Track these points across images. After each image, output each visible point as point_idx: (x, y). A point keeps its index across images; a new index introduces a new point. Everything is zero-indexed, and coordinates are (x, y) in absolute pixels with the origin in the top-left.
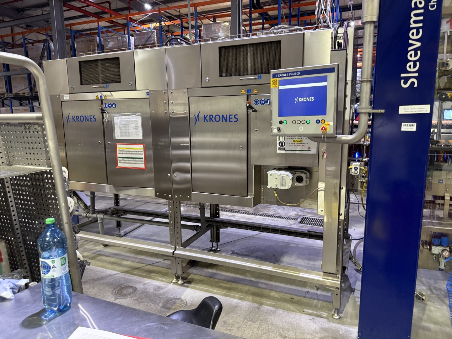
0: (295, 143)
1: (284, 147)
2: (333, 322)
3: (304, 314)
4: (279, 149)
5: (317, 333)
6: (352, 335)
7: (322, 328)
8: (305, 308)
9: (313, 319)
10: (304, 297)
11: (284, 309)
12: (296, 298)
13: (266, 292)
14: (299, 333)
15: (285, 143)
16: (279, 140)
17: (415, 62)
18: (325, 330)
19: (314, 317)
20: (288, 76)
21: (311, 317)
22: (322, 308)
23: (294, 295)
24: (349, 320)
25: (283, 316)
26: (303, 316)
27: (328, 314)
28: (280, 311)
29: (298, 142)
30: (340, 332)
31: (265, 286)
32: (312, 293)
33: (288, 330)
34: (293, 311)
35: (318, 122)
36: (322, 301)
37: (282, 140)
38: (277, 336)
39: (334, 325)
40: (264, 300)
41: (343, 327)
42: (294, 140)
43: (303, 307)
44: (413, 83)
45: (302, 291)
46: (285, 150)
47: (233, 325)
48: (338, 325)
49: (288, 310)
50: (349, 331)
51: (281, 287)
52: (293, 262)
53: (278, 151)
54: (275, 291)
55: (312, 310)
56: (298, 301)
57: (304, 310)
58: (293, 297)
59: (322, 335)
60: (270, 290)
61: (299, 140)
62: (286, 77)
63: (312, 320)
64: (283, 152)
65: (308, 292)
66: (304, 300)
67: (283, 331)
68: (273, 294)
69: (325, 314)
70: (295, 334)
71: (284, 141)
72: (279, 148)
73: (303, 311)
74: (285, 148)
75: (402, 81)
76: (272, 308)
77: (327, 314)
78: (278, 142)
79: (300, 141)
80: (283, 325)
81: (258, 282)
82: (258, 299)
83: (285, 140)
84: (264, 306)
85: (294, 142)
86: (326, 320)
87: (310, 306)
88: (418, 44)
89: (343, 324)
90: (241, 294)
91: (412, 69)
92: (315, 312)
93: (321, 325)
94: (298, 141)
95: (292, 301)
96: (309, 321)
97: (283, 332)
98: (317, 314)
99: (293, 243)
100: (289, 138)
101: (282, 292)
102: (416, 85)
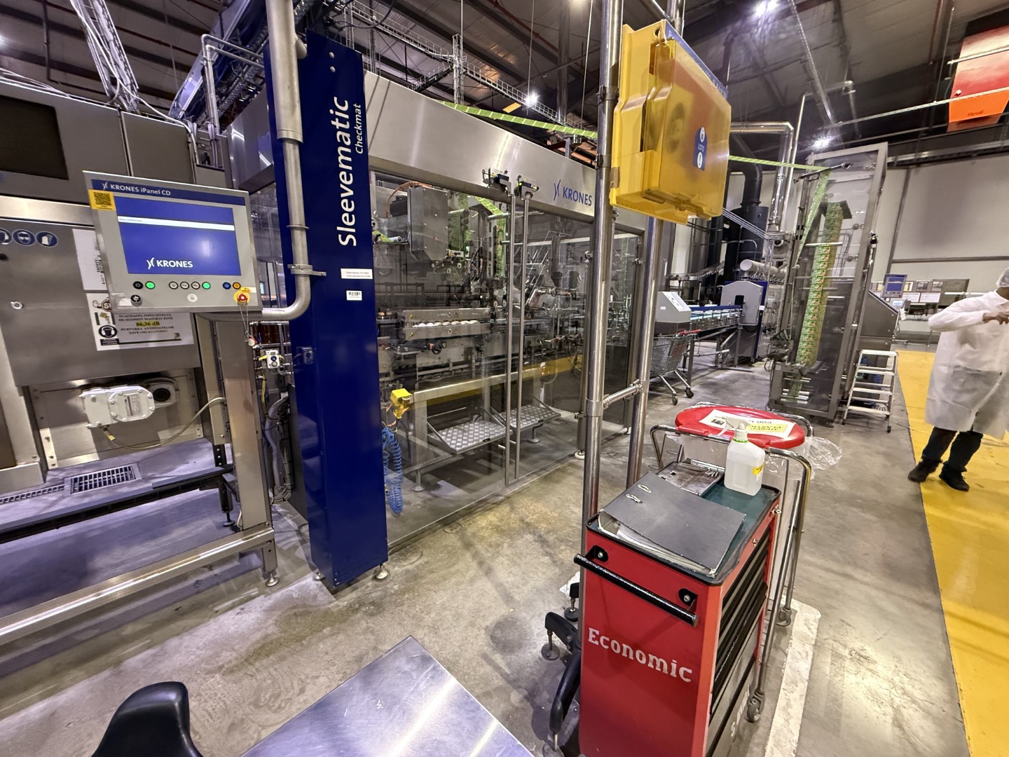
0: (143, 328)
1: (116, 337)
2: (274, 592)
3: (221, 614)
4: (103, 343)
5: (266, 621)
6: (311, 587)
7: (264, 611)
8: (214, 606)
9: (242, 609)
10: (198, 593)
11: (178, 635)
12: (185, 604)
13: (110, 637)
14: (238, 643)
15: (115, 329)
16: (98, 324)
17: (350, 214)
18: (271, 609)
19: (242, 606)
20: (140, 193)
21: (237, 610)
22: (242, 588)
23: (175, 602)
24: (292, 574)
25: (185, 644)
26: (223, 618)
27: (258, 587)
28: (174, 642)
29: (147, 326)
30: (294, 595)
31: (96, 631)
32: (206, 579)
33: (217, 655)
34: (198, 625)
35: (227, 286)
36: (233, 578)
37: (107, 324)
38: (205, 679)
39: (278, 595)
40: (118, 653)
41: (292, 588)
42: (139, 322)
43: (210, 606)
44: (351, 240)
45: (188, 588)
46: (118, 343)
47: (82, 748)
48: (284, 591)
49: (186, 630)
50: (303, 586)
51: (136, 609)
52: (124, 558)
53: (100, 348)
54: (129, 622)
55: (228, 600)
56: (193, 605)
57: (216, 609)
58: (177, 605)
59: (275, 618)
60: (114, 629)
61: (152, 322)
62: (135, 193)
63: (242, 612)
64: (116, 347)
65: (197, 582)
66: (201, 597)
67: (207, 663)
68: (129, 630)
69: (254, 592)
70: (234, 650)
71: (111, 324)
72: (102, 341)
73: (217, 612)
74: (117, 340)
75: (340, 236)
76: (150, 652)
77: (256, 589)
78: (96, 328)
79: (153, 324)
80: (199, 656)
81: (67, 638)
82: (101, 661)
83: (114, 323)
84: (127, 661)
85: (140, 327)
86: (262, 597)
87: (221, 598)
88: (351, 193)
89: (289, 584)
90: (40, 686)
91: (348, 222)
92: (237, 599)
93: (261, 607)
94: (149, 324)
95: (180, 614)
96: (239, 616)
97: (209, 664)
98: (243, 599)
99: (93, 530)
100: (125, 318)
101: (147, 614)
102: (355, 244)
